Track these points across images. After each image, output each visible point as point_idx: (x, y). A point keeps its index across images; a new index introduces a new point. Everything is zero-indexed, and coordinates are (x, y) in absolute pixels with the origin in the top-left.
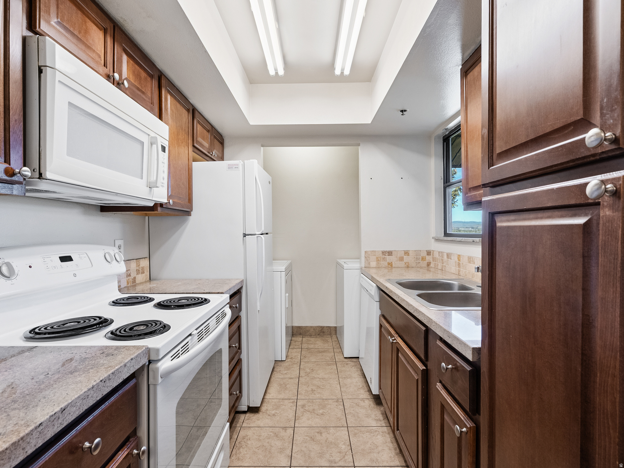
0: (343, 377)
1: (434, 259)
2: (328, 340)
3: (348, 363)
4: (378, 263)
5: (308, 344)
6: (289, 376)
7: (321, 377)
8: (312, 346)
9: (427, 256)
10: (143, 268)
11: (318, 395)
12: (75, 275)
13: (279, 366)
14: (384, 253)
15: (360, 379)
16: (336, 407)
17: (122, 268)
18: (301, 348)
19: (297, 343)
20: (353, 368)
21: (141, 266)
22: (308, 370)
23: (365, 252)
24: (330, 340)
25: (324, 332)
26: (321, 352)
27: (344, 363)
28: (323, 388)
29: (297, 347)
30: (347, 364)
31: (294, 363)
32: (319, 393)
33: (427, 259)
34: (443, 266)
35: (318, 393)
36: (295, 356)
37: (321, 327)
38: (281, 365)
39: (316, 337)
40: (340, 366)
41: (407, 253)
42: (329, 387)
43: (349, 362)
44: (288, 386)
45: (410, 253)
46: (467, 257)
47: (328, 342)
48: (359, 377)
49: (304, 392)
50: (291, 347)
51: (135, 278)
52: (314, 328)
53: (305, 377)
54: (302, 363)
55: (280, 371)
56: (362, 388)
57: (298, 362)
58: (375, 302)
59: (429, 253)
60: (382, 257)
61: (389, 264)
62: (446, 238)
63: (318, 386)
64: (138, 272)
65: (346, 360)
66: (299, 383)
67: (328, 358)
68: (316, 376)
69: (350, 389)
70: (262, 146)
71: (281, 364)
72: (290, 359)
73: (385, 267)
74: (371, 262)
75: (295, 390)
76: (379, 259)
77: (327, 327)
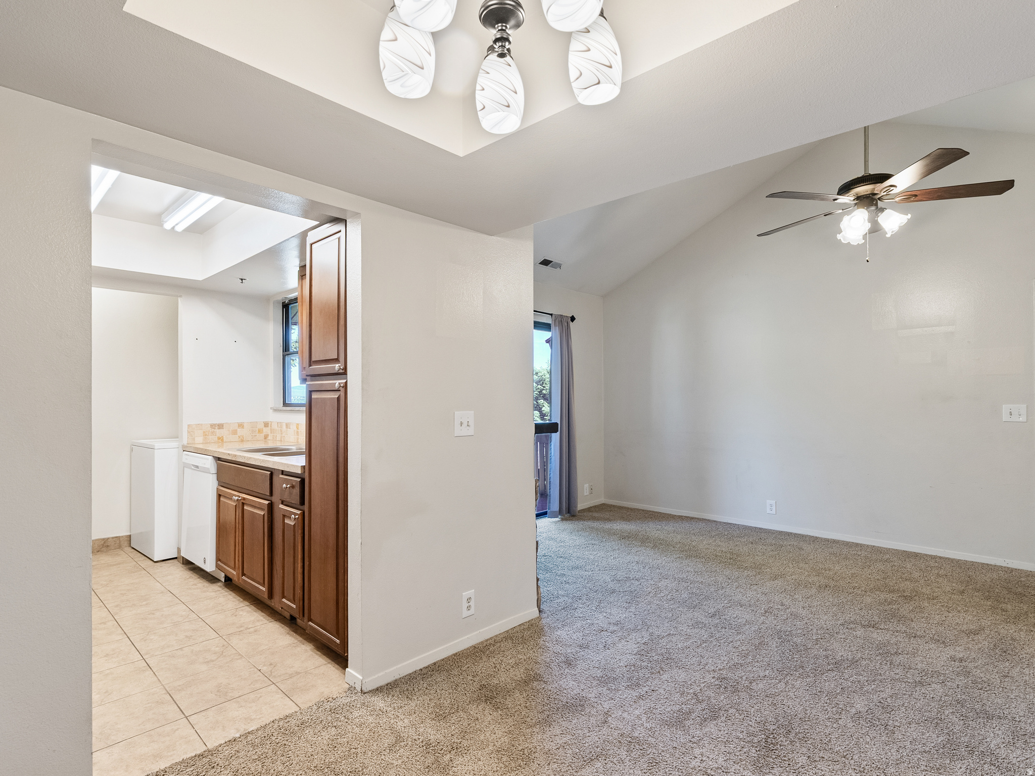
1: (272, 431)
2: (119, 554)
4: (206, 437)
7: (128, 583)
9: (264, 428)
14: (212, 426)
20: (173, 566)
23: (189, 426)
24: (121, 553)
25: (108, 546)
26: (112, 565)
27: (155, 566)
28: (136, 589)
30: (161, 566)
33: (264, 431)
34: (281, 437)
37: (105, 539)
40: (151, 570)
41: (241, 425)
42: (144, 587)
43: (165, 564)
45: (245, 425)
59: (266, 425)
60: (210, 430)
61: (219, 438)
62: (285, 408)
65: (158, 563)
67: (129, 568)
73: (214, 442)
76: (207, 433)
77: (113, 538)
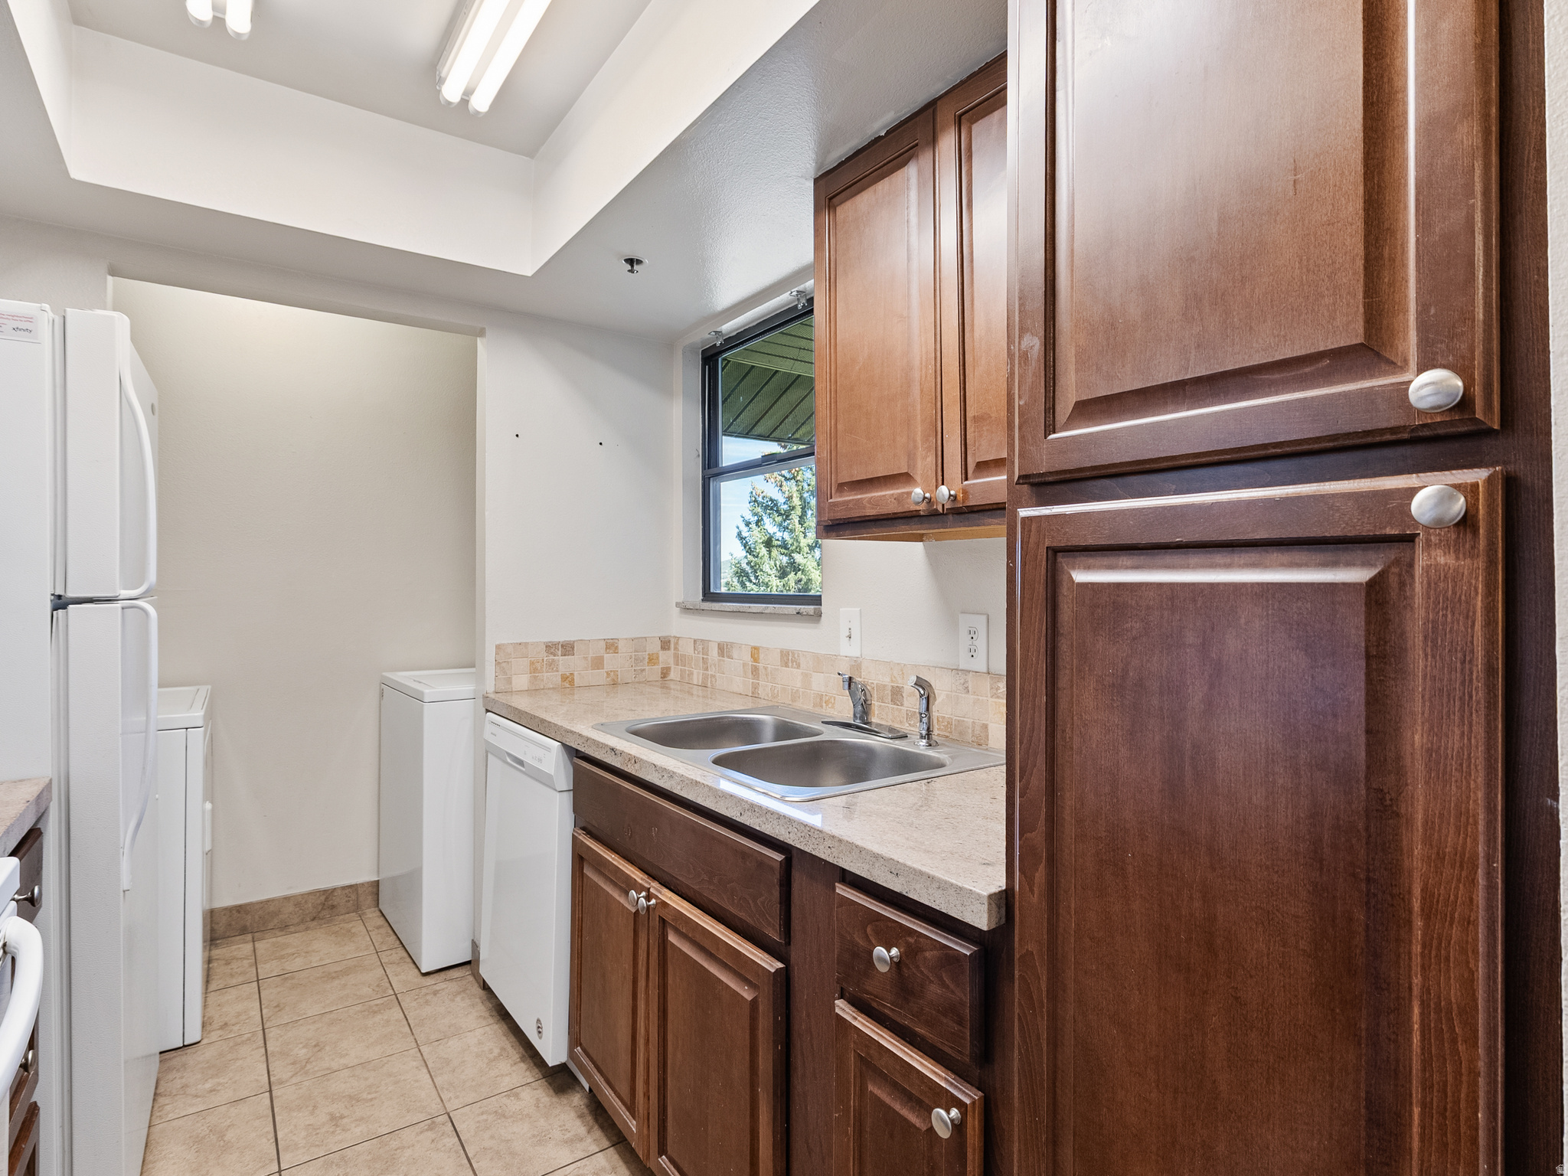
0: (433, 1037)
1: (679, 659)
2: (353, 930)
3: (437, 987)
4: (535, 677)
5: (282, 957)
6: (227, 1095)
7: (356, 1062)
8: (297, 963)
9: (661, 653)
11: (358, 1130)
13: (178, 1070)
14: (550, 647)
15: (487, 1028)
16: (433, 1146)
18: (258, 980)
19: (234, 965)
20: (458, 999)
22: (302, 1053)
23: (498, 647)
24: (358, 927)
25: (333, 907)
26: (334, 975)
27: (424, 991)
28: (370, 1097)
29: (240, 979)
30: (435, 993)
31: (239, 1040)
32: (362, 1119)
33: (661, 659)
34: (705, 677)
35: (356, 1120)
36: (239, 1014)
37: (325, 891)
38: (184, 1066)
39: (307, 929)
40: (414, 1004)
41: (611, 646)
42: (390, 1088)
43: (443, 985)
44: (230, 1135)
45: (621, 645)
46: (779, 651)
47: (354, 934)
48: (484, 1023)
49: (304, 1134)
50: (213, 986)
52: (298, 901)
53: (294, 1080)
54: (271, 1034)
55: (185, 1087)
56: (500, 1055)
57: (254, 1033)
58: (558, 794)
59: (665, 644)
60: (545, 659)
61: (564, 678)
62: (708, 605)
63: (351, 1097)
65: (429, 980)
66: (276, 1110)
67: (366, 990)
68: (335, 1065)
69: (463, 1071)
71: (184, 1058)
72: (220, 1032)
73: (553, 688)
74: (514, 678)
75: (265, 1140)
76: (538, 666)
77: (344, 888)
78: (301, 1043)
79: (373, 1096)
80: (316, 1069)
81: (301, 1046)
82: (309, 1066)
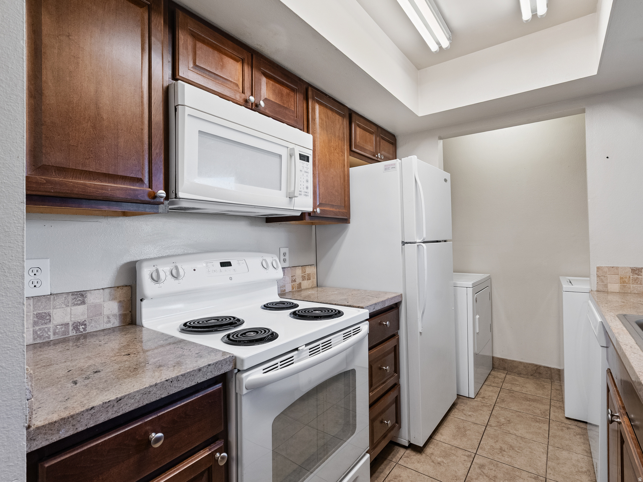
0: (556, 445)
2: (545, 386)
3: (570, 426)
4: (624, 286)
5: (513, 384)
6: (473, 419)
7: (520, 435)
8: (517, 389)
10: (309, 275)
11: (507, 459)
12: (231, 279)
13: (464, 404)
14: (635, 270)
15: (586, 457)
17: (280, 274)
18: (501, 388)
19: (496, 379)
20: (578, 437)
21: (307, 272)
22: (503, 420)
23: (598, 268)
24: (548, 386)
25: (540, 373)
26: (529, 399)
27: (563, 425)
28: (518, 451)
29: (496, 385)
30: (568, 428)
31: (485, 404)
32: (511, 456)
35: (509, 455)
36: (489, 396)
38: (466, 404)
39: (527, 378)
40: (556, 427)
42: (527, 453)
43: (574, 427)
44: (468, 432)
47: (545, 388)
48: (586, 454)
49: (489, 447)
50: (486, 383)
51: (300, 284)
52: (526, 366)
53: (495, 428)
54: (497, 408)
55: (463, 410)
56: (585, 472)
57: (491, 405)
58: (601, 348)
60: (631, 277)
63: (511, 446)
64: (304, 278)
65: (568, 422)
66: (485, 434)
67: (538, 411)
68: (511, 431)
69: (563, 467)
70: (440, 138)
71: (467, 401)
72: (481, 399)
73: (638, 294)
74: (609, 285)
75: (476, 441)
76: (627, 280)
77: (545, 367)
78: (504, 417)
79: (519, 451)
80: (504, 429)
81: (503, 418)
82: (502, 426)
